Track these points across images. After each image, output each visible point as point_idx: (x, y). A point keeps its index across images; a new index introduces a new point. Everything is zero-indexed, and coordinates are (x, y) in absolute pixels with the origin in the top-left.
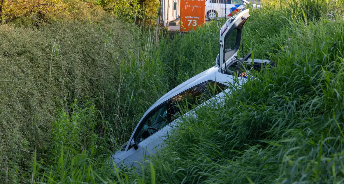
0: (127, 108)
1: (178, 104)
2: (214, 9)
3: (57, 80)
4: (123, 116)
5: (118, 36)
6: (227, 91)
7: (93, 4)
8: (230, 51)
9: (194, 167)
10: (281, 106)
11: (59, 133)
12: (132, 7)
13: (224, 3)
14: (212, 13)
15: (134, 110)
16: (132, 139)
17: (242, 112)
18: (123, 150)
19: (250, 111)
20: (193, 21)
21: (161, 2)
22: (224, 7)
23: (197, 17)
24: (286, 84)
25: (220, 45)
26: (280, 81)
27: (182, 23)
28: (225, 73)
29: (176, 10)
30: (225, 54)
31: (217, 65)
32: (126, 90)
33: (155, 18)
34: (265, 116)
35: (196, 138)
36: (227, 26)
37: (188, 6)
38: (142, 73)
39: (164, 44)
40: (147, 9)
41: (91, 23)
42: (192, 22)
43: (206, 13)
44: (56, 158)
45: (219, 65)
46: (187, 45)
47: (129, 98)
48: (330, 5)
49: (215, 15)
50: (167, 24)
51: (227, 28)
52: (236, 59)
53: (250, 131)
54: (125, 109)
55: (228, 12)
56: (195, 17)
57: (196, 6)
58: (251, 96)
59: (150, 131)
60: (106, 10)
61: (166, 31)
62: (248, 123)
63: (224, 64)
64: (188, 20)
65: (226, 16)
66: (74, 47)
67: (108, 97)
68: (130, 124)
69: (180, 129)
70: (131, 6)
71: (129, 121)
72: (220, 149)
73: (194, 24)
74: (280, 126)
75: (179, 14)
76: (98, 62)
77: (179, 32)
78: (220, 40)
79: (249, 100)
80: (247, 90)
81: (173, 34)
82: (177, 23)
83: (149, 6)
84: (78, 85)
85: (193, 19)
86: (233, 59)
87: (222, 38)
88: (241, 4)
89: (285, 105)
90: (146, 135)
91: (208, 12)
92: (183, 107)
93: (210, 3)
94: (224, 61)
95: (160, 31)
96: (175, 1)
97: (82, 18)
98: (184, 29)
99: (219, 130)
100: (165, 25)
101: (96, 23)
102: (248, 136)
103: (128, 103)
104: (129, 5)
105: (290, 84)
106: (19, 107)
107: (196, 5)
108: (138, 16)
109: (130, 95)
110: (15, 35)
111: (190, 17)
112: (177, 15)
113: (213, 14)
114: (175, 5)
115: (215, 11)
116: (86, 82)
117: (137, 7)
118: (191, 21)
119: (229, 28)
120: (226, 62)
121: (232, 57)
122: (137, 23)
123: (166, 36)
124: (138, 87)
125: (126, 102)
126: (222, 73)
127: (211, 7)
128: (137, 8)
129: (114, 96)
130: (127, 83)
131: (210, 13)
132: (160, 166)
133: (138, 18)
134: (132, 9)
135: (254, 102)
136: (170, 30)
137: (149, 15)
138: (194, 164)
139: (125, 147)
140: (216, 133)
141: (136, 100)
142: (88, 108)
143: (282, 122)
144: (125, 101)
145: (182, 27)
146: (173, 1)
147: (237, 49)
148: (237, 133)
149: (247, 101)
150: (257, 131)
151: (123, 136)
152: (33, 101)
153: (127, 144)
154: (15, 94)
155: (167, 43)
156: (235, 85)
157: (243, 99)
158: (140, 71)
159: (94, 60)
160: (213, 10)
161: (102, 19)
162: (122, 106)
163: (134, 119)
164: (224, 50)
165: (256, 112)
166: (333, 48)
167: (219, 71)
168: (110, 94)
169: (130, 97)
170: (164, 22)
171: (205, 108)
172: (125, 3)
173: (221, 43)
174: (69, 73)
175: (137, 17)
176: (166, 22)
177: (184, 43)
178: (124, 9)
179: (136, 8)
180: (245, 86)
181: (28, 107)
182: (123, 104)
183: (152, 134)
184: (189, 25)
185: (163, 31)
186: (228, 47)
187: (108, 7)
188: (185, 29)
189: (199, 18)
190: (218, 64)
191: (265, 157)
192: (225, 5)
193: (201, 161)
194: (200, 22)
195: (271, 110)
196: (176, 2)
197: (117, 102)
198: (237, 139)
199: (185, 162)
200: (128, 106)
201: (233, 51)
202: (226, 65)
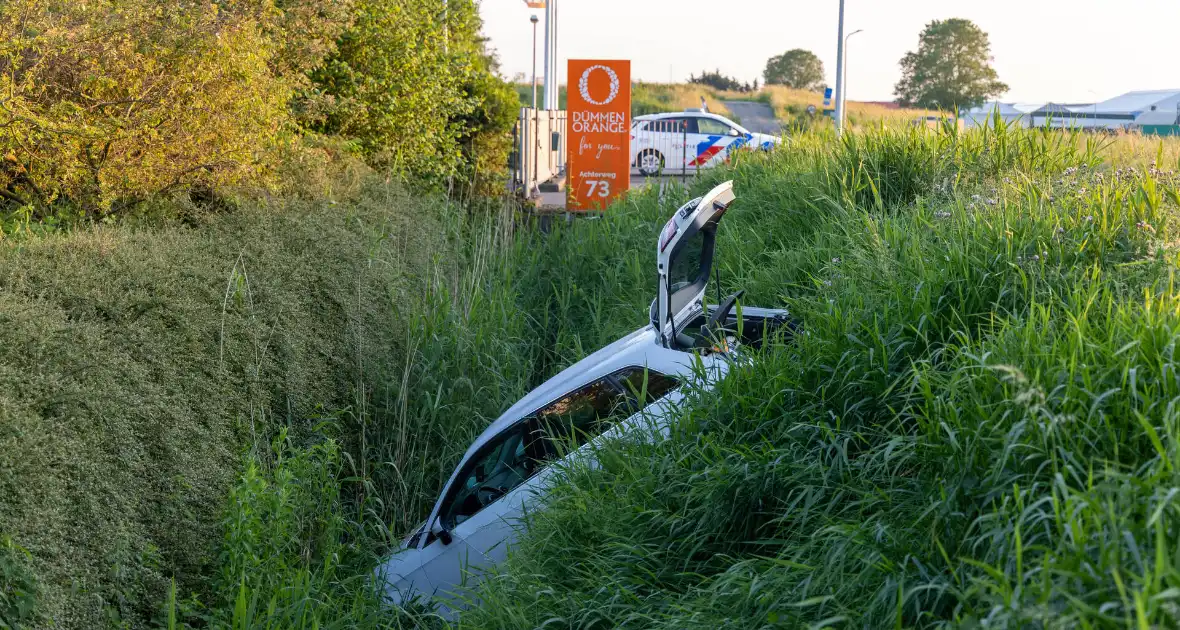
0: (427, 427)
1: (553, 435)
2: (656, 147)
3: (238, 370)
4: (417, 448)
5: (403, 233)
6: (675, 396)
7: (340, 152)
8: (686, 287)
9: (586, 612)
10: (810, 447)
11: (240, 523)
12: (443, 154)
13: (680, 131)
14: (649, 156)
15: (443, 431)
16: (436, 518)
17: (711, 466)
18: (414, 544)
19: (733, 461)
20: (600, 183)
21: (518, 136)
22: (681, 141)
23: (609, 175)
24: (823, 388)
25: (659, 275)
26: (810, 380)
27: (572, 190)
28: (673, 348)
29: (558, 152)
30: (672, 296)
31: (651, 325)
32: (424, 380)
33: (503, 179)
34: (770, 475)
35: (595, 529)
36: (677, 227)
37: (586, 146)
38: (463, 335)
39: (524, 246)
40: (482, 155)
41: (334, 202)
42: (598, 186)
43: (632, 159)
44: (231, 589)
45: (657, 326)
46: (581, 253)
47: (430, 400)
48: (941, 162)
49: (658, 162)
50: (533, 190)
51: (676, 233)
52: (700, 307)
53: (732, 513)
54: (421, 431)
55: (692, 154)
56: (604, 175)
57: (606, 146)
58: (735, 416)
59: (481, 496)
60: (373, 165)
61: (532, 212)
62: (728, 494)
63: (670, 323)
64: (588, 182)
65: (687, 164)
66: (286, 277)
67: (377, 399)
68: (433, 469)
69: (554, 508)
70: (440, 153)
71: (432, 461)
72: (655, 559)
73: (604, 192)
74: (808, 505)
75: (564, 160)
76: (349, 312)
77: (564, 213)
78: (659, 263)
79: (731, 427)
80: (728, 399)
81: (548, 217)
82: (561, 184)
83: (486, 148)
84: (298, 374)
85: (599, 179)
86: (694, 309)
87: (663, 259)
88: (723, 134)
89: (823, 444)
90: (472, 507)
91: (640, 155)
92: (566, 442)
93: (645, 132)
94: (670, 316)
95: (514, 211)
96: (554, 130)
97: (311, 189)
98: (575, 206)
99: (652, 508)
100: (528, 194)
101: (348, 204)
102: (728, 525)
103: (429, 413)
104: (435, 150)
105: (835, 387)
106: (135, 456)
107: (608, 143)
108: (457, 176)
109: (435, 392)
110: (130, 253)
111: (593, 174)
112: (560, 162)
113: (652, 160)
114: (555, 138)
115: (657, 152)
116: (320, 366)
117: (455, 154)
118: (594, 184)
119: (680, 232)
120: (675, 318)
121: (690, 302)
122: (455, 195)
123: (531, 223)
124: (453, 372)
125: (424, 411)
126: (665, 346)
127: (648, 140)
128: (454, 158)
129: (394, 397)
130: (426, 363)
131: (646, 158)
132: (500, 612)
133: (457, 183)
134: (441, 159)
135: (746, 431)
136: (540, 205)
137: (486, 172)
138: (587, 605)
139: (416, 539)
140: (647, 517)
141: (450, 407)
142: (319, 447)
143: (814, 494)
144: (420, 409)
145: (573, 200)
146: (550, 130)
147: (704, 281)
148: (699, 516)
149: (726, 429)
150: (751, 514)
151: (417, 502)
152: (172, 439)
153: (423, 529)
154: (122, 425)
155: (533, 242)
156: (698, 383)
157: (716, 423)
158: (459, 332)
159: (339, 305)
160: (651, 150)
161: (364, 191)
162: (413, 424)
163: (443, 455)
164: (669, 289)
165: (747, 465)
166: (942, 297)
167: (657, 342)
168: (383, 393)
169: (434, 399)
170: (525, 187)
171: (618, 444)
172: (422, 146)
173: (661, 272)
174: (274, 348)
175: (455, 179)
176: (531, 185)
177: (578, 243)
178: (422, 161)
179: (451, 158)
180: (720, 386)
181: (159, 453)
182: (416, 418)
183: (488, 502)
184: (589, 195)
185: (524, 211)
186: (681, 278)
187: (378, 157)
188: (579, 204)
189: (613, 176)
190: (654, 323)
191: (769, 594)
192: (681, 135)
193: (607, 595)
194: (619, 185)
195: (786, 460)
196: (559, 131)
197: (399, 411)
198: (698, 535)
199: (565, 599)
200: (429, 421)
201: (694, 288)
202: (675, 326)
